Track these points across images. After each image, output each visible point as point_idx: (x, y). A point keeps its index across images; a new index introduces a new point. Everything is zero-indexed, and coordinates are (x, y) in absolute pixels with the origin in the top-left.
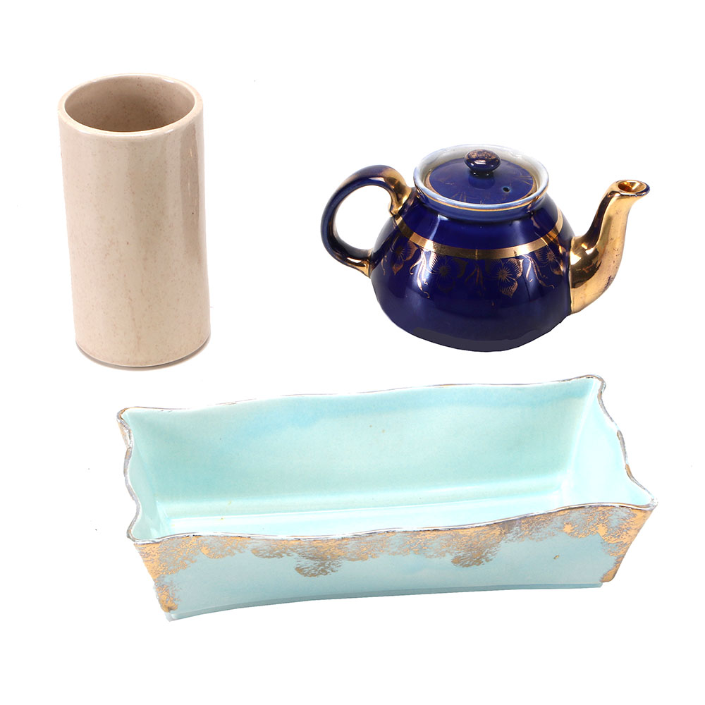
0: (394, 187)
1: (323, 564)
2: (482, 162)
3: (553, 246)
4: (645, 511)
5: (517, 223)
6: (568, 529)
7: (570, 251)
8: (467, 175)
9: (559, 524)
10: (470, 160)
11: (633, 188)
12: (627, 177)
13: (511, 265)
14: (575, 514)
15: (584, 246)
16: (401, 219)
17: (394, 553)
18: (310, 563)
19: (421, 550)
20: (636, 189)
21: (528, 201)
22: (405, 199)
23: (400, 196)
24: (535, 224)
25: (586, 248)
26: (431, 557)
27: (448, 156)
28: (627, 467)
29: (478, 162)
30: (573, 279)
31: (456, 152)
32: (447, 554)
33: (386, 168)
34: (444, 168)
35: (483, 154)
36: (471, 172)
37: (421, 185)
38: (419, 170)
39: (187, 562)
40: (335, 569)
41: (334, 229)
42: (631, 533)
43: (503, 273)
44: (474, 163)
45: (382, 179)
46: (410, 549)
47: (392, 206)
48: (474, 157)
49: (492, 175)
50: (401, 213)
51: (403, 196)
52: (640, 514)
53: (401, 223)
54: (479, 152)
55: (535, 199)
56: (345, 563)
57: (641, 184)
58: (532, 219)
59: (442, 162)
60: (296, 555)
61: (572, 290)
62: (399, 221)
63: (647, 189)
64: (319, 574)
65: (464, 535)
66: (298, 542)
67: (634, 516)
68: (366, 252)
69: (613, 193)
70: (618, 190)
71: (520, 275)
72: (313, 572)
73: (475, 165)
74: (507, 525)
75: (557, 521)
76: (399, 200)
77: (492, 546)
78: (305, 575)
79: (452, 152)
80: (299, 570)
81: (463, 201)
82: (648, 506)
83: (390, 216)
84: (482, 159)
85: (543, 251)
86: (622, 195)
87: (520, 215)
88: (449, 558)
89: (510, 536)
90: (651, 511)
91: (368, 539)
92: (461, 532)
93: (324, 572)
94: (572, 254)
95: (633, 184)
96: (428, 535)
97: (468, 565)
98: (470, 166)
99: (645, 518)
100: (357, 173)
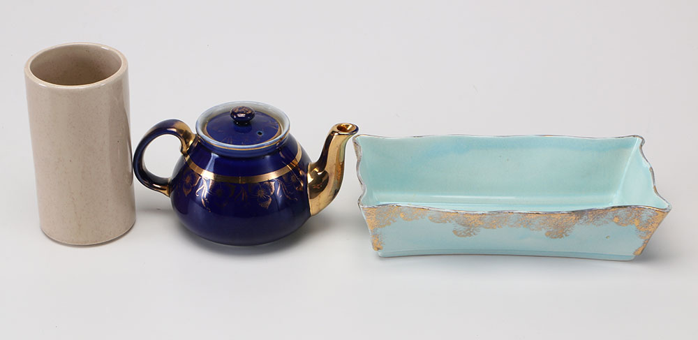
0: (184, 135)
1: (469, 229)
2: (242, 115)
3: (295, 170)
4: (664, 212)
5: (268, 157)
6: (616, 220)
7: (307, 173)
8: (233, 125)
9: (611, 217)
10: (233, 113)
11: (348, 129)
12: (343, 122)
13: (266, 186)
14: (621, 211)
15: (316, 170)
16: (189, 157)
17: (512, 226)
18: (462, 228)
19: (528, 224)
20: (350, 129)
21: (276, 141)
22: (191, 142)
23: (187, 140)
24: (282, 156)
25: (317, 171)
26: (533, 230)
27: (220, 111)
28: (655, 187)
29: (240, 115)
30: (310, 193)
31: (225, 107)
32: (543, 229)
33: (176, 121)
34: (217, 119)
35: (242, 109)
36: (235, 123)
37: (201, 133)
38: (199, 122)
39: (391, 221)
40: (476, 233)
41: (143, 165)
42: (655, 225)
43: (260, 192)
44: (236, 116)
45: (174, 130)
46: (521, 224)
47: (182, 148)
48: (236, 112)
49: (249, 124)
50: (188, 152)
51: (189, 141)
52: (660, 214)
53: (189, 160)
54: (240, 108)
55: (281, 139)
56: (482, 230)
57: (353, 126)
58: (280, 153)
59: (215, 115)
60: (455, 222)
61: (310, 200)
62: (187, 158)
63: (357, 130)
64: (467, 235)
65: (554, 218)
66: (456, 214)
67: (657, 215)
68: (167, 179)
69: (333, 132)
70: (337, 130)
71: (272, 193)
72: (463, 234)
73: (237, 117)
74: (579, 214)
75: (610, 214)
76: (187, 143)
77: (570, 226)
78: (458, 236)
79: (223, 108)
80: (455, 232)
81: (229, 143)
82: (666, 209)
83: (181, 154)
84: (242, 113)
85: (289, 174)
86: (339, 134)
87: (270, 151)
88: (544, 231)
89: (581, 221)
90: (668, 212)
91: (497, 215)
92: (552, 216)
93: (469, 235)
94: (309, 175)
95: (347, 126)
96: (533, 216)
97: (555, 238)
98: (233, 117)
99: (663, 217)
100: (156, 126)
